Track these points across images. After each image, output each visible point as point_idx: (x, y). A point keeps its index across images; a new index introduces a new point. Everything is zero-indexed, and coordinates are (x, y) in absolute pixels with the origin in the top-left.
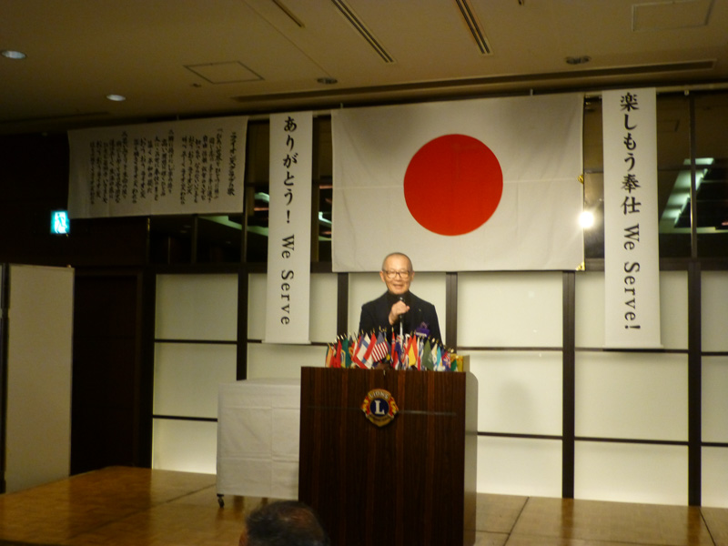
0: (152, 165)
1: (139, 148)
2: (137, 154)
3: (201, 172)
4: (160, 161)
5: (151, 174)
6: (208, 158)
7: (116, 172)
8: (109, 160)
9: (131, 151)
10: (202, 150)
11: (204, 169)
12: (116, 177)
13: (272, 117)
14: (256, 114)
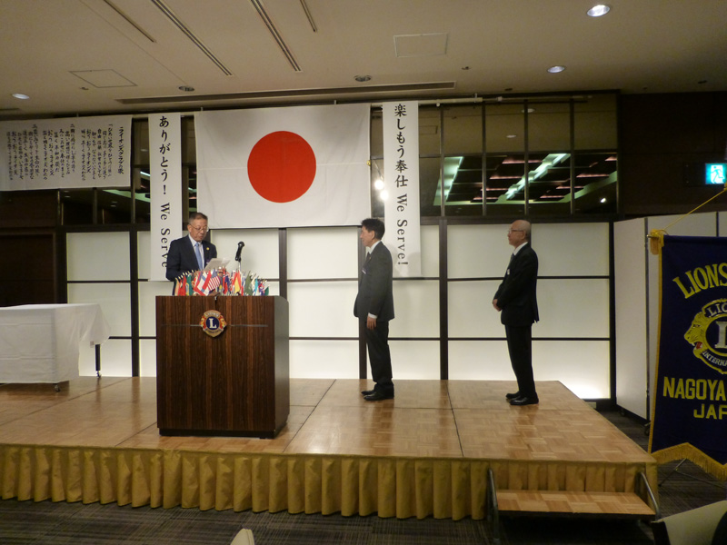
0: (59, 150)
1: (47, 137)
2: (46, 142)
3: (97, 157)
4: (65, 147)
5: (57, 158)
6: (102, 146)
7: (30, 155)
8: (23, 146)
9: (41, 140)
10: (97, 140)
11: (99, 154)
12: (30, 160)
13: (150, 116)
14: (138, 114)
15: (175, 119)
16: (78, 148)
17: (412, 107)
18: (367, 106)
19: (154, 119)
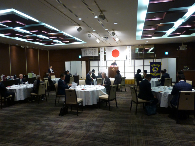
0: (90, 52)
8: (85, 51)
9: (88, 51)
10: (94, 51)
12: (86, 53)
13: (100, 48)
14: (99, 48)
15: (103, 48)
16: (92, 52)
17: (130, 47)
18: (125, 46)
19: (101, 48)
